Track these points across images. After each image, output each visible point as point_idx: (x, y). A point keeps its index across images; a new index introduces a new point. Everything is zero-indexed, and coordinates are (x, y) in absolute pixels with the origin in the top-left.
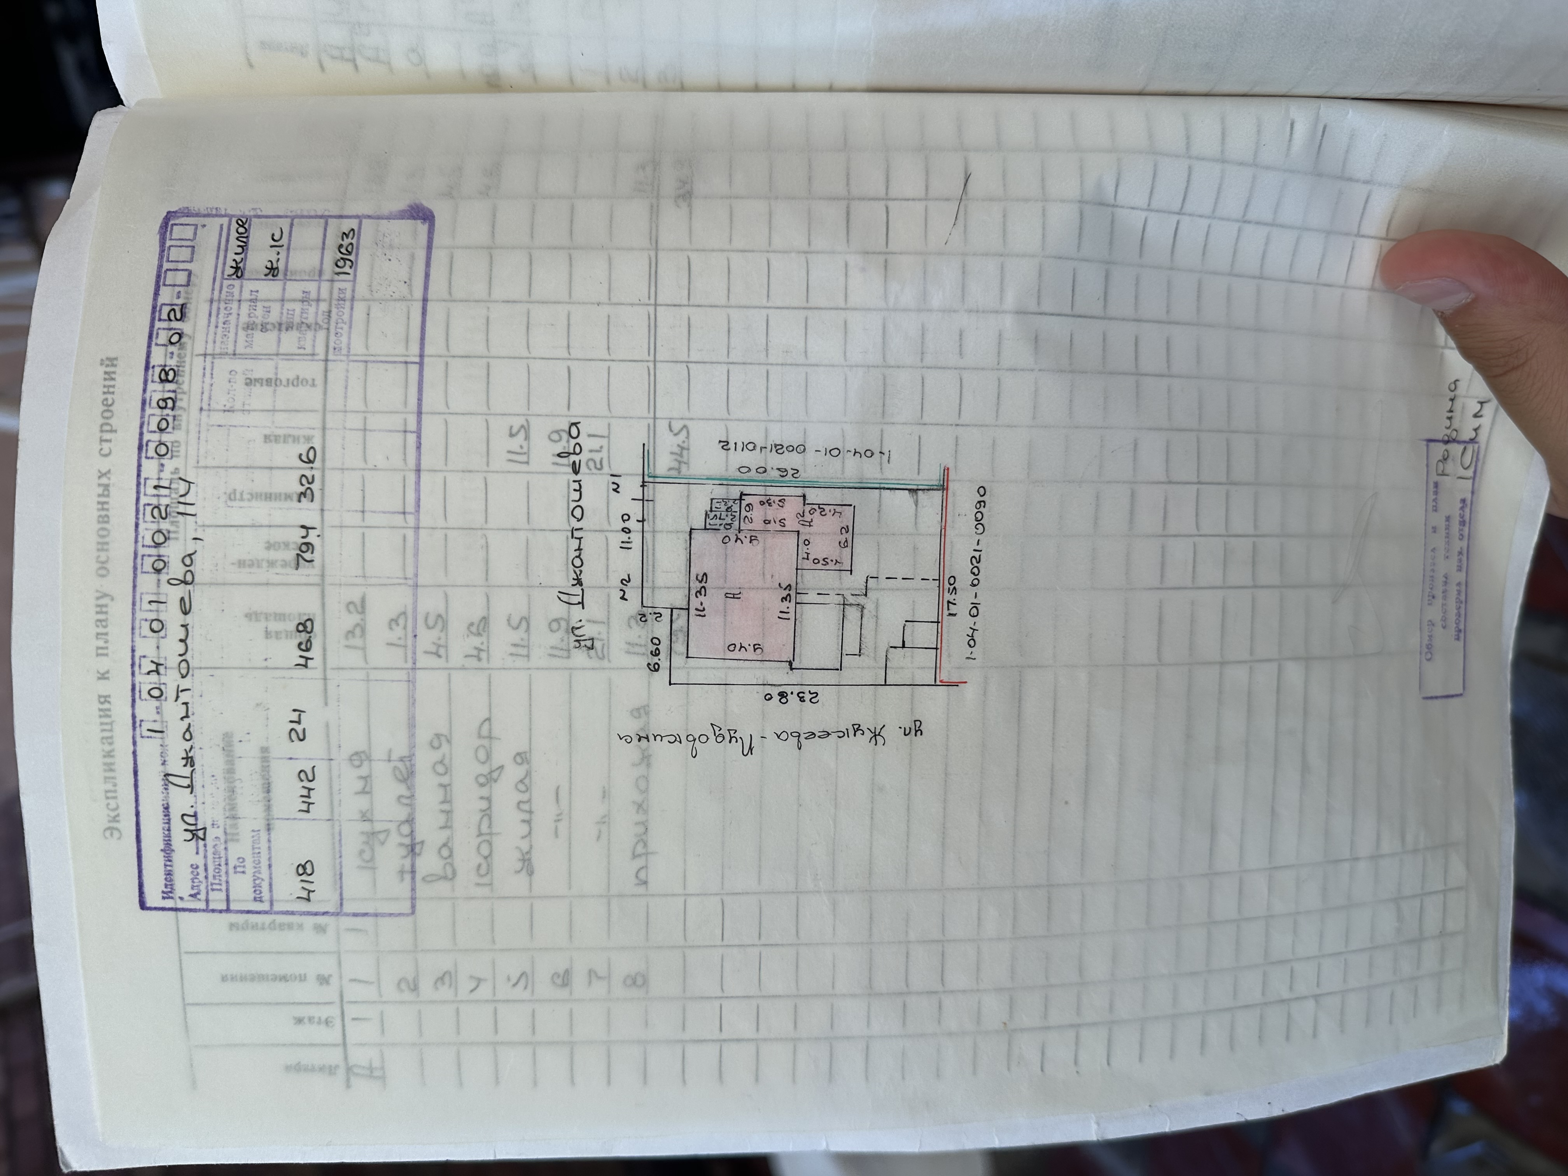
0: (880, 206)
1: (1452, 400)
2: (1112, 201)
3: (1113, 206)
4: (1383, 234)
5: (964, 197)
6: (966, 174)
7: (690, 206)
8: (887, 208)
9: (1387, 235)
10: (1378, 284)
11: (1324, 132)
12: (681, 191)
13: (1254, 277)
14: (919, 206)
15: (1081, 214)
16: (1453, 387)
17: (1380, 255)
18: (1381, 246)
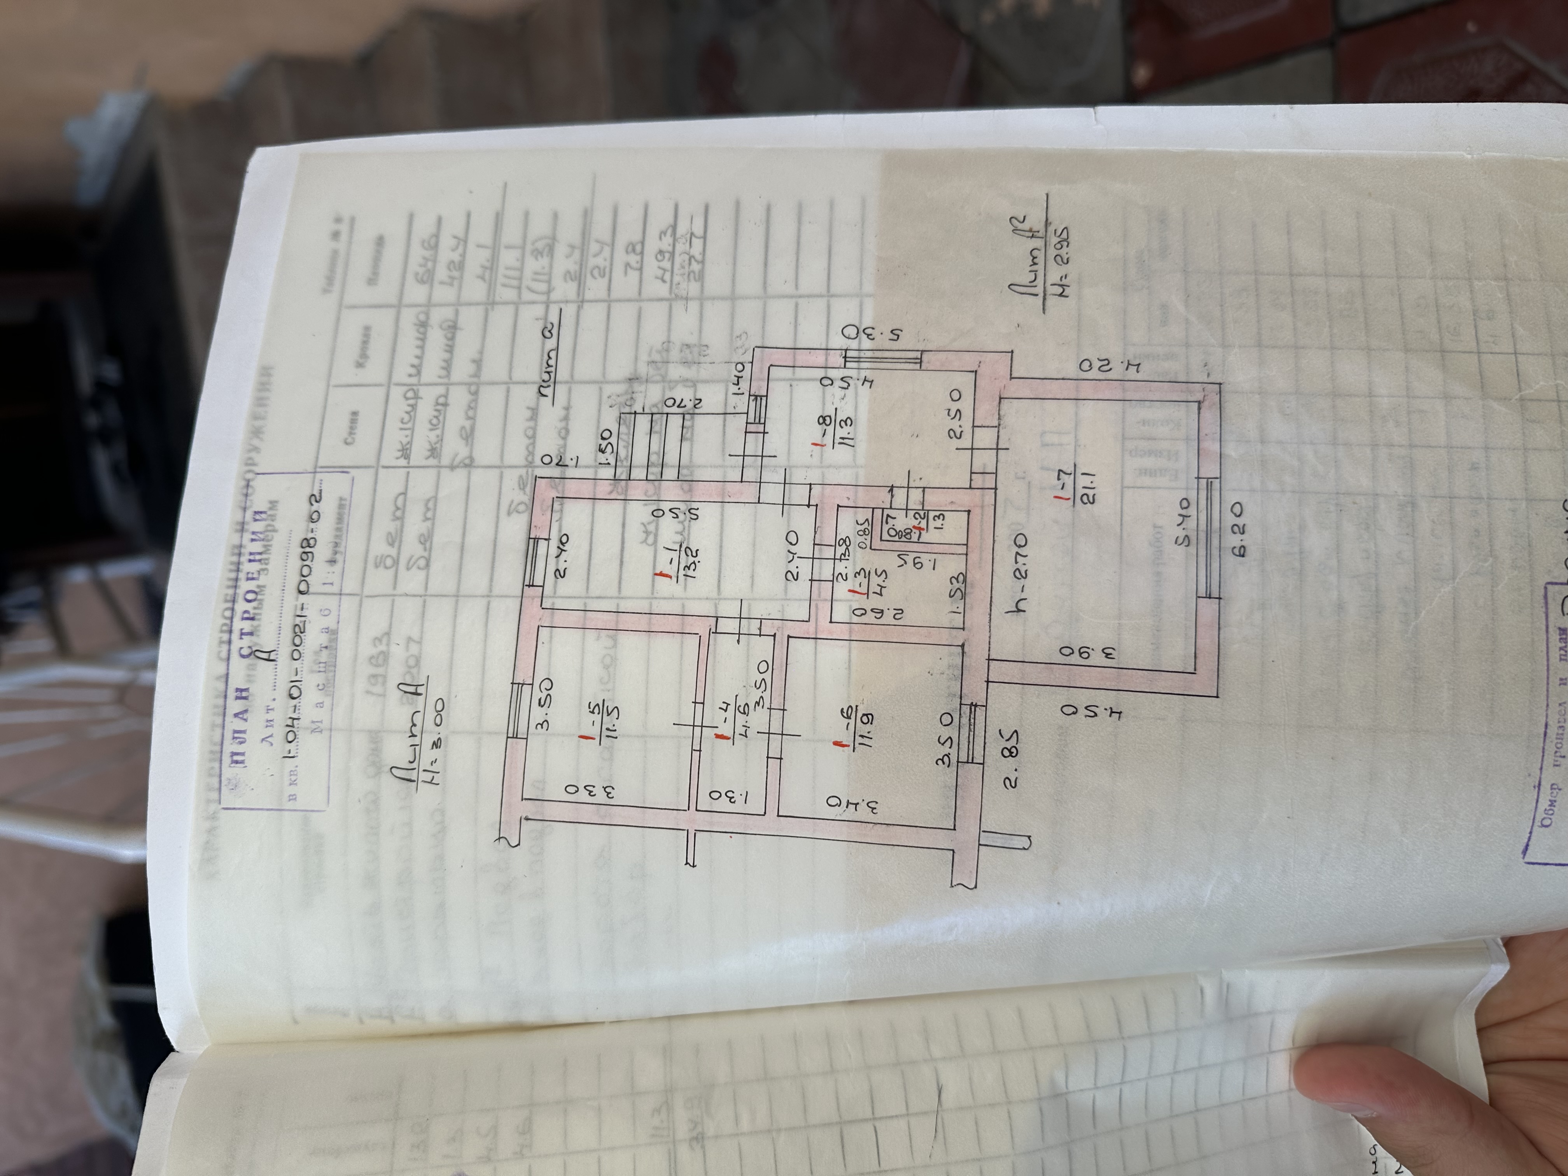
0: (869, 1128)
1: (1374, 1163)
2: (1065, 1090)
3: (1066, 1093)
4: (1290, 1045)
5: (939, 1109)
6: (939, 1087)
7: (703, 1147)
8: (875, 1127)
9: (1293, 1045)
10: (1293, 1086)
11: (1228, 988)
12: (694, 1134)
13: (1191, 1112)
14: (902, 1123)
15: (1041, 1110)
16: (1373, 1152)
17: (1290, 1062)
18: (1290, 1055)
